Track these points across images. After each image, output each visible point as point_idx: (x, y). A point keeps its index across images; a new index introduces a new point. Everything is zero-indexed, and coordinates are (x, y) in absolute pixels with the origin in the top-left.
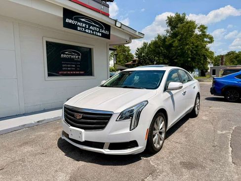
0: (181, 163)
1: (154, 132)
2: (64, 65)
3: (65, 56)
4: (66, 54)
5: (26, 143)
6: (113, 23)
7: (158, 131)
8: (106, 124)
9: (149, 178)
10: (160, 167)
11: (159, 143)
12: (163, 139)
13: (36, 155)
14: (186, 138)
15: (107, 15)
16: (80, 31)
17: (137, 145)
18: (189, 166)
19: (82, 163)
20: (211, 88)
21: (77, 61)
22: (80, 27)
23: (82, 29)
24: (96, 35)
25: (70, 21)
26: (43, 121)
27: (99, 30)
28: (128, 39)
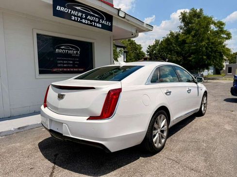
2: (59, 62)
3: (61, 51)
4: (61, 49)
6: (116, 12)
15: (112, 6)
16: (74, 20)
20: (232, 88)
21: (77, 57)
22: (75, 16)
23: (78, 19)
24: (94, 26)
25: (62, 9)
26: (26, 127)
27: (99, 21)
28: (134, 31)
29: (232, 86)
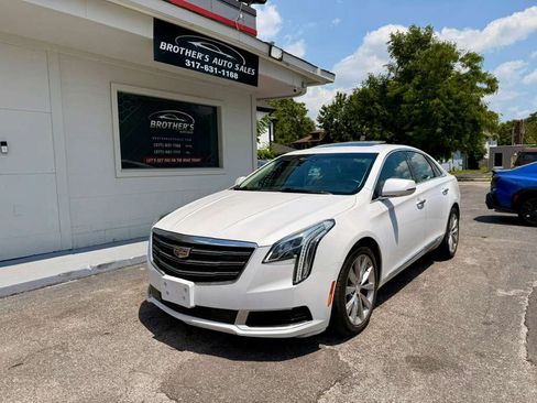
0: (408, 359)
1: (349, 289)
2: (157, 145)
3: (159, 124)
4: (160, 120)
5: (72, 312)
6: (265, 49)
7: (358, 288)
8: (241, 269)
9: (335, 390)
10: (361, 367)
11: (359, 314)
12: (370, 306)
13: (91, 335)
14: (423, 304)
15: (252, 33)
16: (191, 68)
17: (309, 318)
18: (426, 364)
19: (188, 355)
20: (488, 195)
21: (189, 136)
22: (191, 59)
23: (196, 65)
24: (225, 77)
25: (170, 47)
26: (110, 264)
27: (234, 66)
28: (297, 84)
29: (489, 191)
